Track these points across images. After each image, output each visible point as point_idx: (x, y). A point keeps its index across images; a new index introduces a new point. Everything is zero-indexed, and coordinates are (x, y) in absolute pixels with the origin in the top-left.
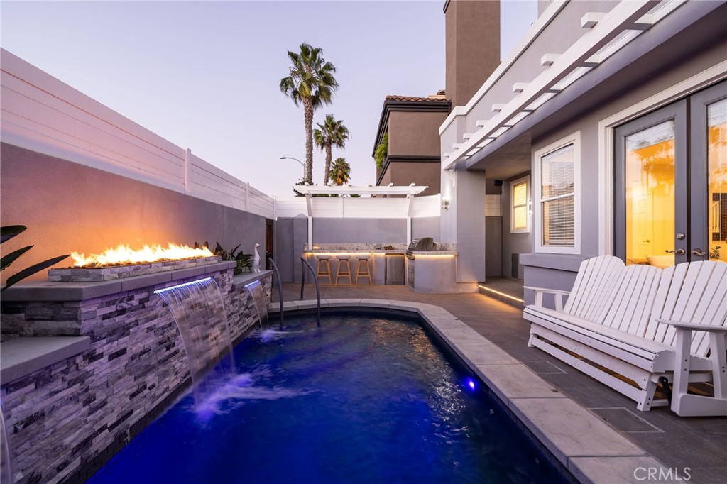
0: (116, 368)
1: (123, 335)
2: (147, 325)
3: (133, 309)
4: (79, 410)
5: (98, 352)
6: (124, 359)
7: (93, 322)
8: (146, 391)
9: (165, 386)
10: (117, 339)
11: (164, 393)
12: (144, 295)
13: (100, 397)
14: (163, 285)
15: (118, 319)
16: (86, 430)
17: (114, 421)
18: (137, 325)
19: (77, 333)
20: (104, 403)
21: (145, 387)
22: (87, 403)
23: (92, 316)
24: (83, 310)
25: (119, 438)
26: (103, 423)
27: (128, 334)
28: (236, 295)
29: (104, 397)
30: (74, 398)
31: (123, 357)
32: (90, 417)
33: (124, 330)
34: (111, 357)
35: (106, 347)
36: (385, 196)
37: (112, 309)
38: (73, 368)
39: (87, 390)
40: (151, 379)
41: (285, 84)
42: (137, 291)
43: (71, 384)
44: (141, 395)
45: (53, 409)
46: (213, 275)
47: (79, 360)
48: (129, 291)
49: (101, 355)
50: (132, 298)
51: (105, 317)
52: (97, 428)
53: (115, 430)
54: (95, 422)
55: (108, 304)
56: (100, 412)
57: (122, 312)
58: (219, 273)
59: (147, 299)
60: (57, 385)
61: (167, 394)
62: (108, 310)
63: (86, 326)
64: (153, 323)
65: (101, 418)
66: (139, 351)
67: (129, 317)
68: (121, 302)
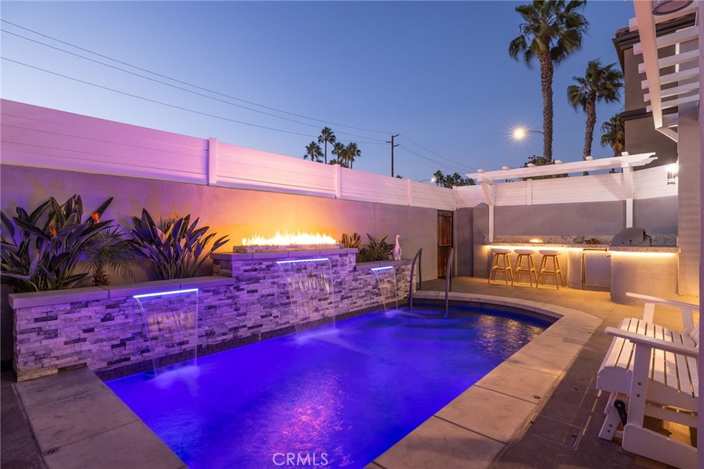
0: (252, 298)
1: (256, 282)
2: (272, 280)
3: (262, 270)
4: (231, 312)
5: (241, 287)
6: (256, 296)
7: (238, 272)
8: (271, 318)
9: (287, 320)
10: (252, 283)
11: (285, 324)
12: (270, 263)
13: (243, 310)
14: (284, 259)
15: (253, 273)
16: (236, 323)
17: (251, 325)
18: (265, 279)
19: (230, 276)
20: (245, 314)
21: (271, 315)
22: (236, 310)
23: (238, 269)
24: (233, 265)
25: (255, 336)
26: (245, 323)
27: (259, 283)
28: (359, 275)
29: (245, 311)
30: (230, 305)
31: (255, 294)
32: (238, 318)
33: (257, 280)
34: (248, 292)
35: (246, 286)
36: (586, 173)
37: (249, 267)
38: (229, 291)
39: (236, 304)
40: (275, 312)
41: (516, 46)
42: (264, 260)
43: (228, 298)
44: (268, 318)
45: (220, 306)
46: (331, 257)
47: (231, 288)
48: (259, 260)
49: (243, 289)
50: (261, 264)
51: (245, 271)
52: (241, 324)
53: (252, 330)
54: (240, 321)
55: (247, 265)
56: (243, 317)
57: (255, 270)
58: (338, 256)
59: (272, 266)
60: (222, 296)
61: (287, 325)
62: (247, 268)
63: (235, 273)
64: (276, 280)
65: (244, 321)
66: (267, 294)
67: (259, 273)
68: (254, 265)
